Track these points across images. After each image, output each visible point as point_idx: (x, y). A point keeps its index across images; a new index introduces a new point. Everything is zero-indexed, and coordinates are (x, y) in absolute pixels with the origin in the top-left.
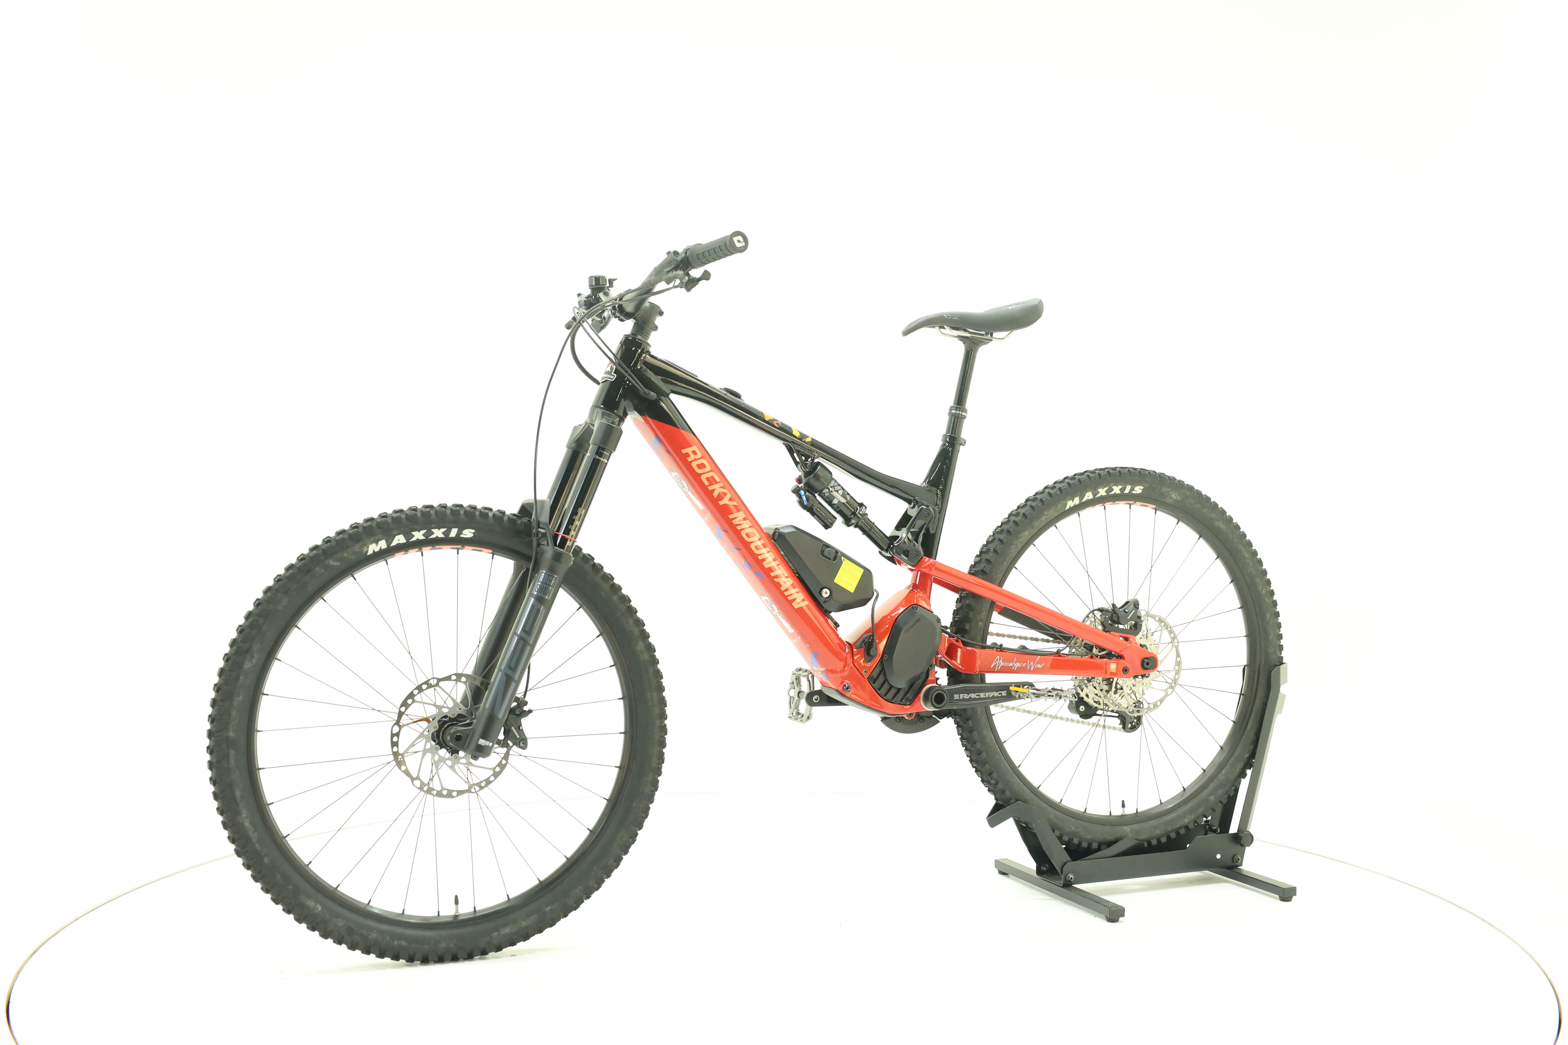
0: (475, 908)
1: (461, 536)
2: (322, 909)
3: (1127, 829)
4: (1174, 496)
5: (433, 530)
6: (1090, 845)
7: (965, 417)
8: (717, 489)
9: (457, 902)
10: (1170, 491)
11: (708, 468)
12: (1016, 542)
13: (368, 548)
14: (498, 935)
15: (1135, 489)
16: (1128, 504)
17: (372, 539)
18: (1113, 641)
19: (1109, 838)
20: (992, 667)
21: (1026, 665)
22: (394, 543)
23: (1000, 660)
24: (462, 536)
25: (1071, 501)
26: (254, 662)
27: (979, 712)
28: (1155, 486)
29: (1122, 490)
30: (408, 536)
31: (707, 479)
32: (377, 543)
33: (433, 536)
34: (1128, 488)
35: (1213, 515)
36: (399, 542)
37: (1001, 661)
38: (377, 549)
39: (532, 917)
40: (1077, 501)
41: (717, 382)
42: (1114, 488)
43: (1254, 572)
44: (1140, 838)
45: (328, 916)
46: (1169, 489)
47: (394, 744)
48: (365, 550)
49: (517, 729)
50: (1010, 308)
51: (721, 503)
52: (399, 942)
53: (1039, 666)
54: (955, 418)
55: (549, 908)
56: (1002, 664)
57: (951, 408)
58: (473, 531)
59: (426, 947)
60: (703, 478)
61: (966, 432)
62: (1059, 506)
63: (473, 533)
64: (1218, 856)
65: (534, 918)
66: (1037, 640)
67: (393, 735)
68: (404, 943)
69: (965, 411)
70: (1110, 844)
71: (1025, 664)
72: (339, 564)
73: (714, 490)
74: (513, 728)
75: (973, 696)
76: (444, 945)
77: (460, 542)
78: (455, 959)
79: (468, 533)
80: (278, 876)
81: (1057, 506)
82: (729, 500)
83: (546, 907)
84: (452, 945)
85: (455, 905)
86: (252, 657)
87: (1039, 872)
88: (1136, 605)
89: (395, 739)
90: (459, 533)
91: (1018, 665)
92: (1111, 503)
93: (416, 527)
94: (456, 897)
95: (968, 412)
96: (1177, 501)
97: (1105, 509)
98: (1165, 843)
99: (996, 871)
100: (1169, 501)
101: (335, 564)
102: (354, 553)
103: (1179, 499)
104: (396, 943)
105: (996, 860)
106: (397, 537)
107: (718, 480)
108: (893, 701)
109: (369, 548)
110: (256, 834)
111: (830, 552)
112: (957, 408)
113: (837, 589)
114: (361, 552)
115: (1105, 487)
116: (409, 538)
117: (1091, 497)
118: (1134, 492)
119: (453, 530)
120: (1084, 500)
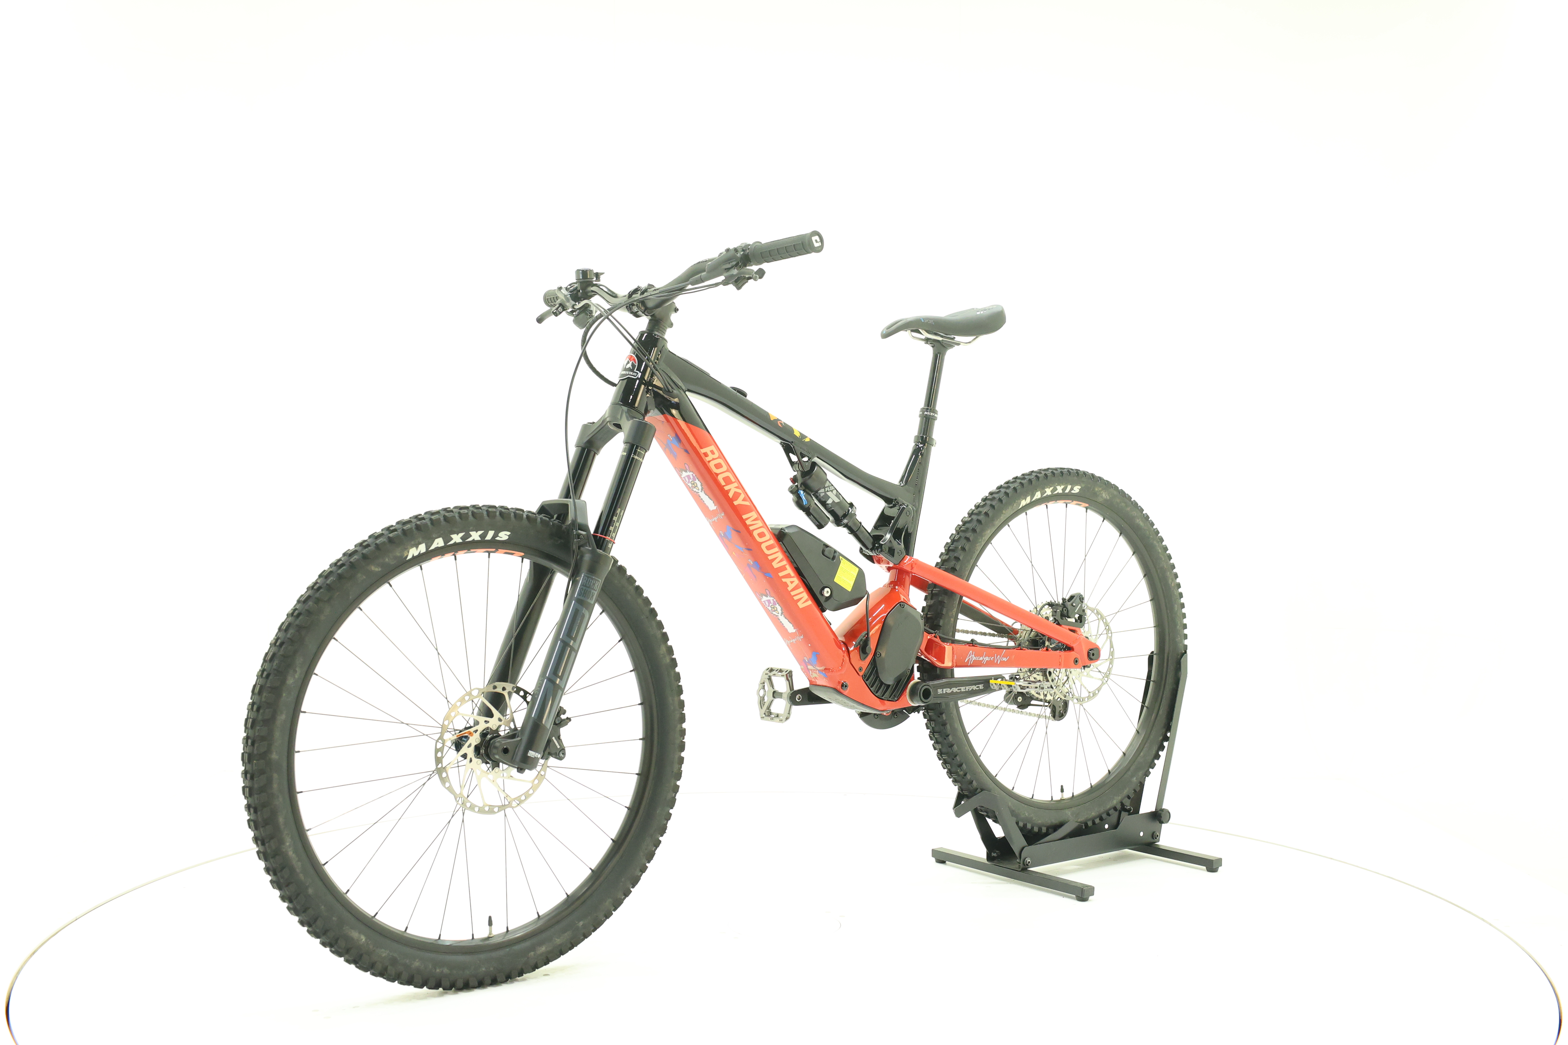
0: (507, 928)
1: (496, 539)
2: (366, 940)
3: (1068, 813)
4: (1105, 495)
5: (471, 533)
6: (1040, 829)
7: (935, 419)
8: (732, 489)
9: (490, 923)
10: (1101, 491)
11: (725, 468)
12: (980, 540)
13: (408, 552)
14: (534, 955)
15: (1074, 489)
16: (1064, 503)
17: (413, 543)
18: (1061, 633)
20: (966, 661)
21: (993, 659)
22: (433, 547)
24: (498, 538)
25: (1024, 500)
26: (296, 677)
27: (951, 706)
28: (1089, 486)
29: (1064, 490)
30: (447, 539)
31: (724, 479)
32: (417, 548)
33: (470, 539)
34: (1069, 487)
35: (1134, 513)
36: (437, 546)
37: (973, 655)
38: (416, 554)
39: (566, 934)
40: (1028, 500)
41: (728, 380)
42: (1058, 487)
43: (1165, 566)
44: (1079, 820)
45: (371, 947)
46: (1100, 489)
47: (438, 760)
48: (405, 555)
49: (557, 738)
50: (978, 313)
51: (736, 503)
52: (441, 969)
53: (1005, 659)
54: (926, 419)
55: (581, 923)
56: (974, 658)
57: (923, 410)
58: (509, 533)
59: (467, 972)
60: (720, 478)
61: (938, 432)
62: (1015, 505)
63: (508, 536)
64: (1142, 834)
65: (567, 935)
66: (985, 634)
67: (437, 751)
68: (446, 971)
69: (935, 411)
72: (380, 570)
73: (730, 490)
74: (554, 738)
75: (955, 690)
76: (484, 969)
77: (494, 545)
78: (494, 982)
79: (504, 536)
80: (323, 907)
81: (1013, 505)
82: (742, 501)
83: (579, 922)
84: (492, 969)
85: (488, 927)
86: (295, 671)
87: (989, 857)
88: (1081, 599)
89: (439, 755)
90: (496, 535)
91: (987, 659)
92: (1054, 502)
93: (455, 530)
94: (490, 918)
95: (938, 413)
96: (1106, 500)
97: (1047, 508)
99: (934, 859)
100: (1100, 500)
101: (377, 569)
102: (395, 557)
103: (1108, 498)
104: (438, 970)
105: (933, 850)
106: (437, 541)
107: (733, 480)
108: (883, 698)
109: (410, 553)
110: (299, 864)
111: (830, 552)
112: (928, 410)
113: (837, 588)
114: (401, 557)
115: (1051, 487)
116: (447, 541)
117: (1039, 497)
118: (1073, 491)
119: (491, 533)
120: (1034, 499)
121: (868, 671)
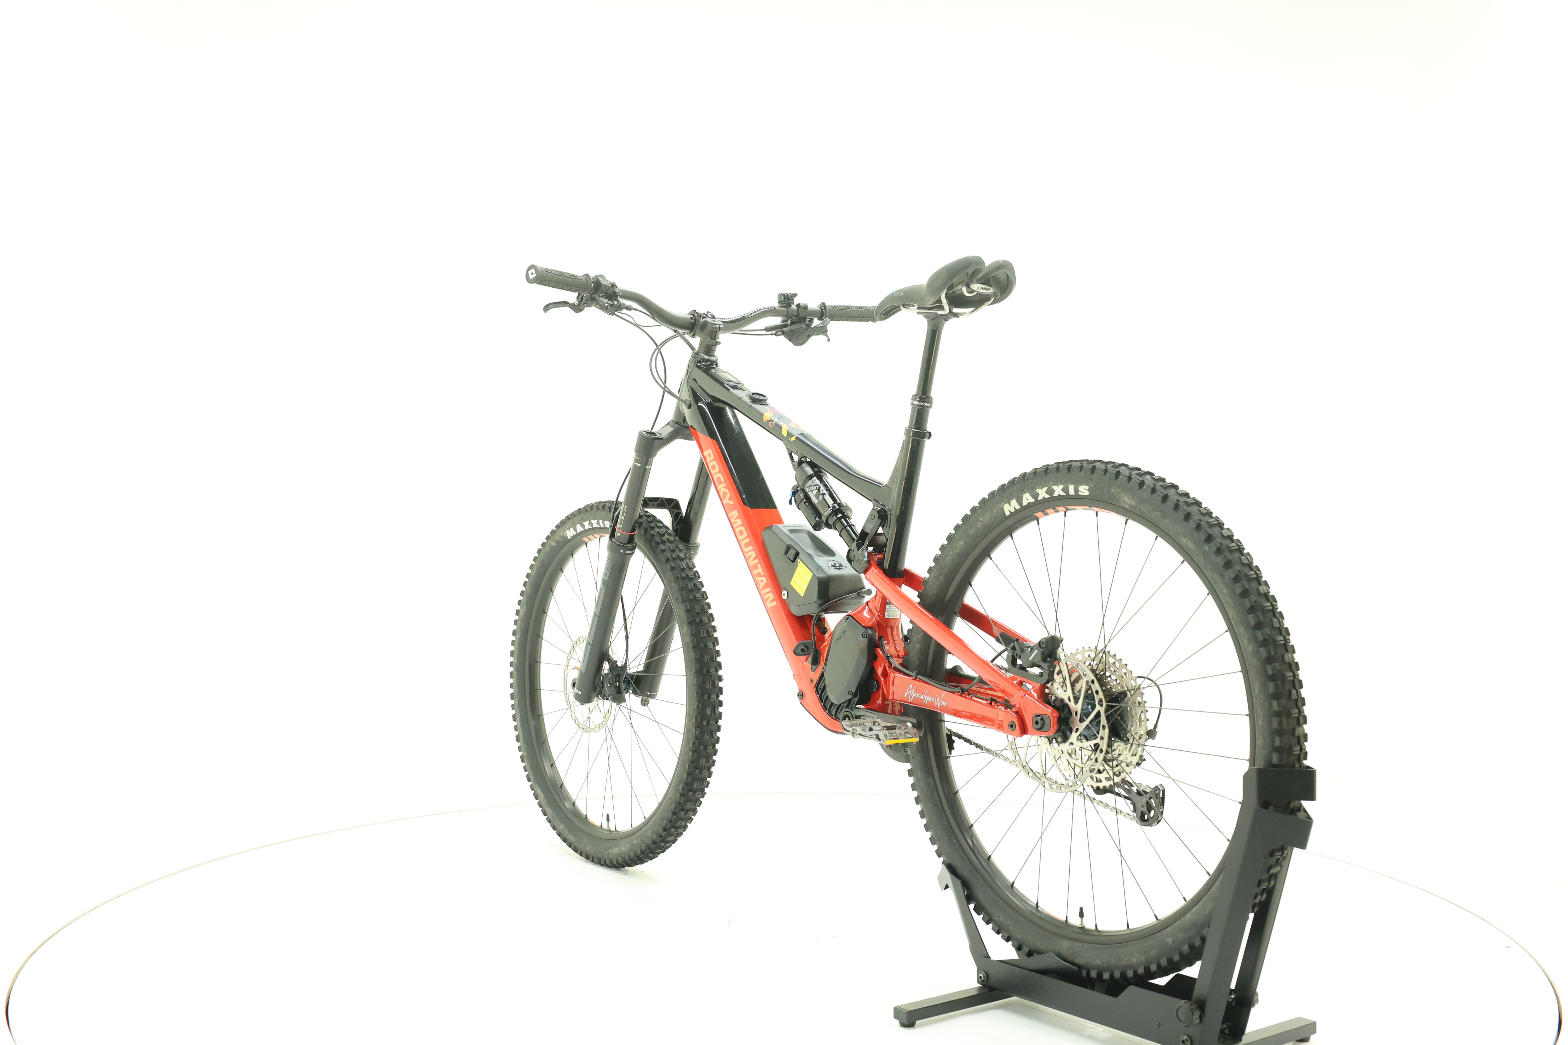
4: (1128, 500)
8: (722, 489)
10: (1121, 493)
15: (1081, 489)
20: (905, 696)
22: (579, 532)
24: (605, 526)
25: (1007, 504)
29: (1067, 491)
31: (717, 479)
34: (1074, 488)
37: (913, 691)
42: (1055, 487)
51: (724, 502)
53: (944, 704)
54: (919, 410)
56: (914, 695)
59: (582, 846)
60: (715, 478)
62: (995, 510)
68: (573, 839)
69: (929, 401)
71: (933, 699)
79: (607, 524)
81: (993, 510)
82: (729, 500)
85: (606, 820)
90: (603, 524)
91: (928, 698)
94: (609, 814)
103: (1133, 503)
107: (723, 480)
108: (836, 718)
111: (792, 553)
112: (920, 398)
113: (792, 591)
114: (564, 536)
115: (1044, 487)
116: (583, 526)
117: (1032, 500)
118: (1080, 493)
119: (601, 522)
120: (1025, 503)
121: (821, 686)
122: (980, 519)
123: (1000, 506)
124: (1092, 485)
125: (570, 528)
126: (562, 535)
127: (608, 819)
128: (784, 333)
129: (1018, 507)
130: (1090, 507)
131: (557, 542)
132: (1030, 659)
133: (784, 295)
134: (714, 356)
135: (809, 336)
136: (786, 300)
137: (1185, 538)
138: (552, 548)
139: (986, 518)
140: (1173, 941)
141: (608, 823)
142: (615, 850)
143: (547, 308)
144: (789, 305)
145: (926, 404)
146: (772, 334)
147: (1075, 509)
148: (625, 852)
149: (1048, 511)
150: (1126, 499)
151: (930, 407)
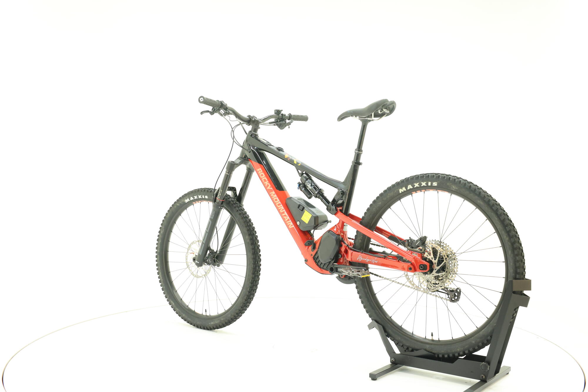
5: (199, 196)
8: (266, 183)
11: (264, 176)
19: (416, 347)
20: (357, 260)
21: (371, 261)
22: (191, 200)
23: (361, 257)
24: (205, 197)
25: (401, 189)
28: (444, 182)
29: (427, 184)
33: (199, 198)
34: (430, 183)
38: (188, 201)
44: (433, 352)
46: (451, 184)
47: (186, 259)
51: (268, 188)
53: (376, 262)
54: (357, 154)
56: (362, 259)
60: (263, 179)
63: (207, 197)
67: (186, 257)
69: (361, 151)
70: (417, 350)
76: (198, 323)
77: (205, 200)
81: (394, 190)
82: (270, 187)
84: (200, 324)
91: (368, 260)
97: (422, 193)
98: (447, 358)
102: (182, 202)
103: (457, 188)
106: (191, 198)
107: (267, 180)
111: (301, 208)
112: (358, 150)
113: (302, 222)
114: (184, 202)
115: (417, 183)
116: (194, 198)
117: (411, 187)
118: (433, 185)
119: (203, 196)
120: (408, 188)
121: (316, 256)
122: (389, 194)
123: (398, 190)
124: (439, 182)
125: (187, 198)
126: (183, 201)
127: (206, 311)
128: (277, 125)
129: (405, 190)
130: (436, 190)
131: (180, 204)
132: (416, 244)
133: (277, 110)
134: (257, 133)
135: (286, 126)
136: (278, 112)
137: (479, 201)
138: (177, 206)
139: (391, 194)
140: (475, 342)
141: (206, 313)
142: (212, 323)
143: (202, 113)
144: (278, 114)
145: (360, 152)
146: (273, 125)
147: (429, 191)
148: (217, 324)
149: (417, 191)
150: (453, 187)
151: (362, 153)
